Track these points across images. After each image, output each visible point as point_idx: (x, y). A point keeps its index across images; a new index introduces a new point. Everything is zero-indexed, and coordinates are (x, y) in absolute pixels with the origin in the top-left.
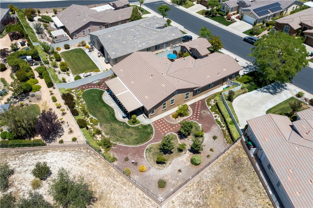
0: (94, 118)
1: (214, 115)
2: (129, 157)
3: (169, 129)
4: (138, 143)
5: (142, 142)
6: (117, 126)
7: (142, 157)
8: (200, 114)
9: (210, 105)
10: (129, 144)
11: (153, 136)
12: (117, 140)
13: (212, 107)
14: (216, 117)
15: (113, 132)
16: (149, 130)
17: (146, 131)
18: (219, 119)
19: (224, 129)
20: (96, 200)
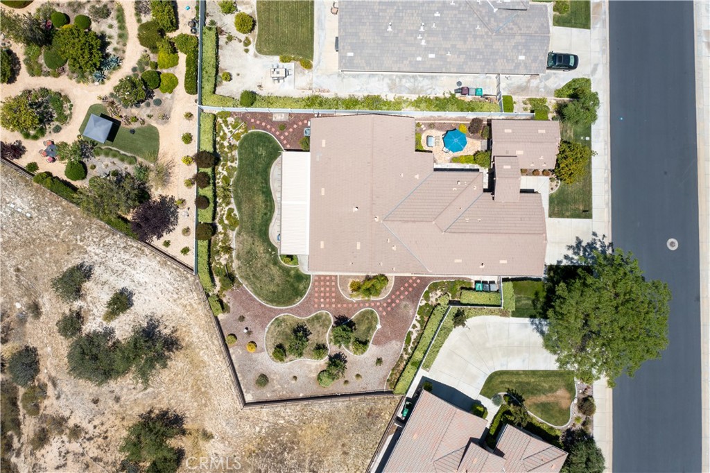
0: (236, 212)
1: (414, 322)
2: (247, 318)
3: (330, 304)
4: (271, 301)
5: (279, 303)
6: (260, 248)
7: (263, 327)
8: (398, 306)
9: (427, 298)
10: (259, 295)
11: (299, 302)
12: (247, 278)
13: (427, 305)
14: (414, 326)
15: (248, 258)
16: (301, 287)
17: (296, 285)
18: (414, 337)
19: (406, 357)
20: (181, 349)
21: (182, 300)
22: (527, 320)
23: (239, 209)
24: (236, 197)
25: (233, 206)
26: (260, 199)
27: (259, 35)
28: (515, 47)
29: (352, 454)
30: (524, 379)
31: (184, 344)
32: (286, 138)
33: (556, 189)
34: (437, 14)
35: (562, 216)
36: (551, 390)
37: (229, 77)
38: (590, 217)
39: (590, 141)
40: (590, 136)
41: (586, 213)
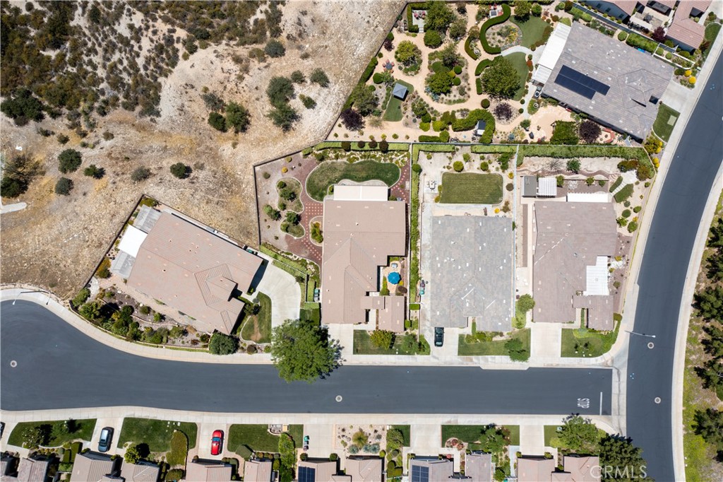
0: (357, 162)
1: (298, 257)
2: (300, 168)
3: (308, 212)
4: (309, 181)
5: (308, 184)
6: (337, 175)
7: (295, 176)
8: (306, 248)
9: (311, 264)
10: (312, 174)
11: (309, 196)
12: (321, 167)
13: (307, 264)
14: (295, 257)
15: (333, 168)
16: (317, 196)
17: (318, 194)
18: (290, 256)
19: (279, 252)
20: (284, 132)
21: (310, 134)
22: (298, 317)
23: (358, 163)
24: (365, 162)
25: (360, 160)
26: (364, 174)
27: (453, 174)
28: (444, 310)
29: (228, 223)
30: (267, 316)
31: (286, 134)
32: (397, 188)
33: (369, 334)
34: (460, 267)
35: (354, 337)
36: (261, 330)
37: (429, 158)
38: (354, 353)
39: (395, 354)
40: (399, 354)
41: (356, 351)
